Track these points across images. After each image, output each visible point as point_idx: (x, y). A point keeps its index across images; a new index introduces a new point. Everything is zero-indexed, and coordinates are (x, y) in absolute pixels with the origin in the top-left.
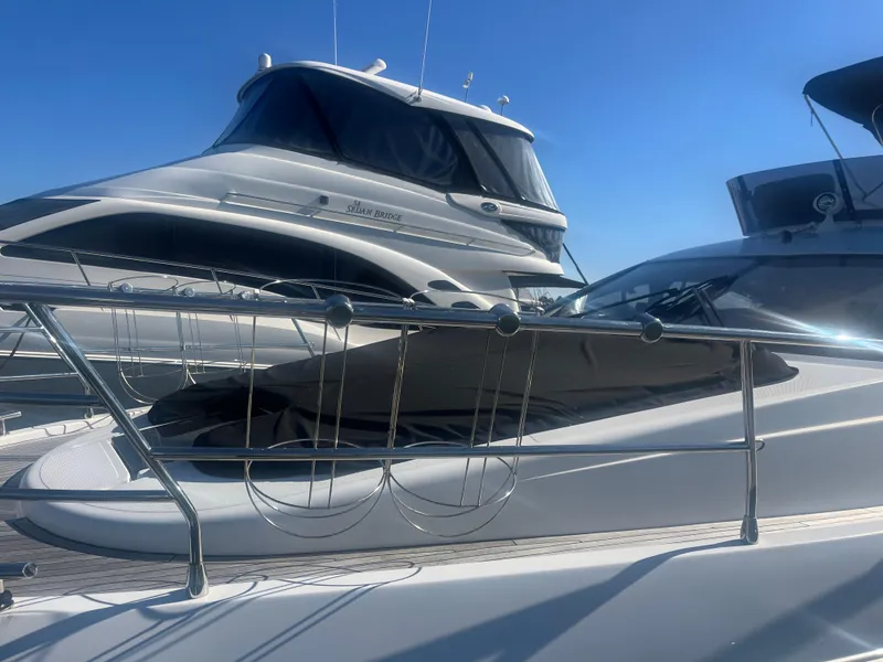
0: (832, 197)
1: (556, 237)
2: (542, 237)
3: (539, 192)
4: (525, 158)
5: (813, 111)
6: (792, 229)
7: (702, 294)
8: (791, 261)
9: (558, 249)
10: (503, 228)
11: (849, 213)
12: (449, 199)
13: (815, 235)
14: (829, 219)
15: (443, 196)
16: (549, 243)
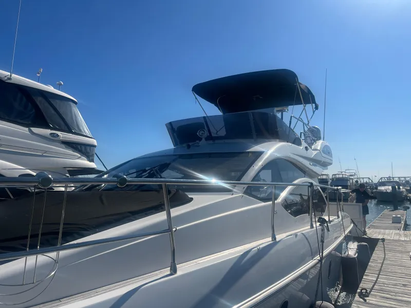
0: (204, 131)
1: (92, 149)
2: (85, 150)
3: (82, 128)
4: (73, 111)
5: (196, 98)
6: (190, 144)
7: (156, 171)
8: (191, 156)
9: (93, 155)
10: (63, 146)
11: (210, 138)
12: (31, 131)
13: (199, 146)
14: (203, 139)
15: (27, 129)
16: (88, 153)
